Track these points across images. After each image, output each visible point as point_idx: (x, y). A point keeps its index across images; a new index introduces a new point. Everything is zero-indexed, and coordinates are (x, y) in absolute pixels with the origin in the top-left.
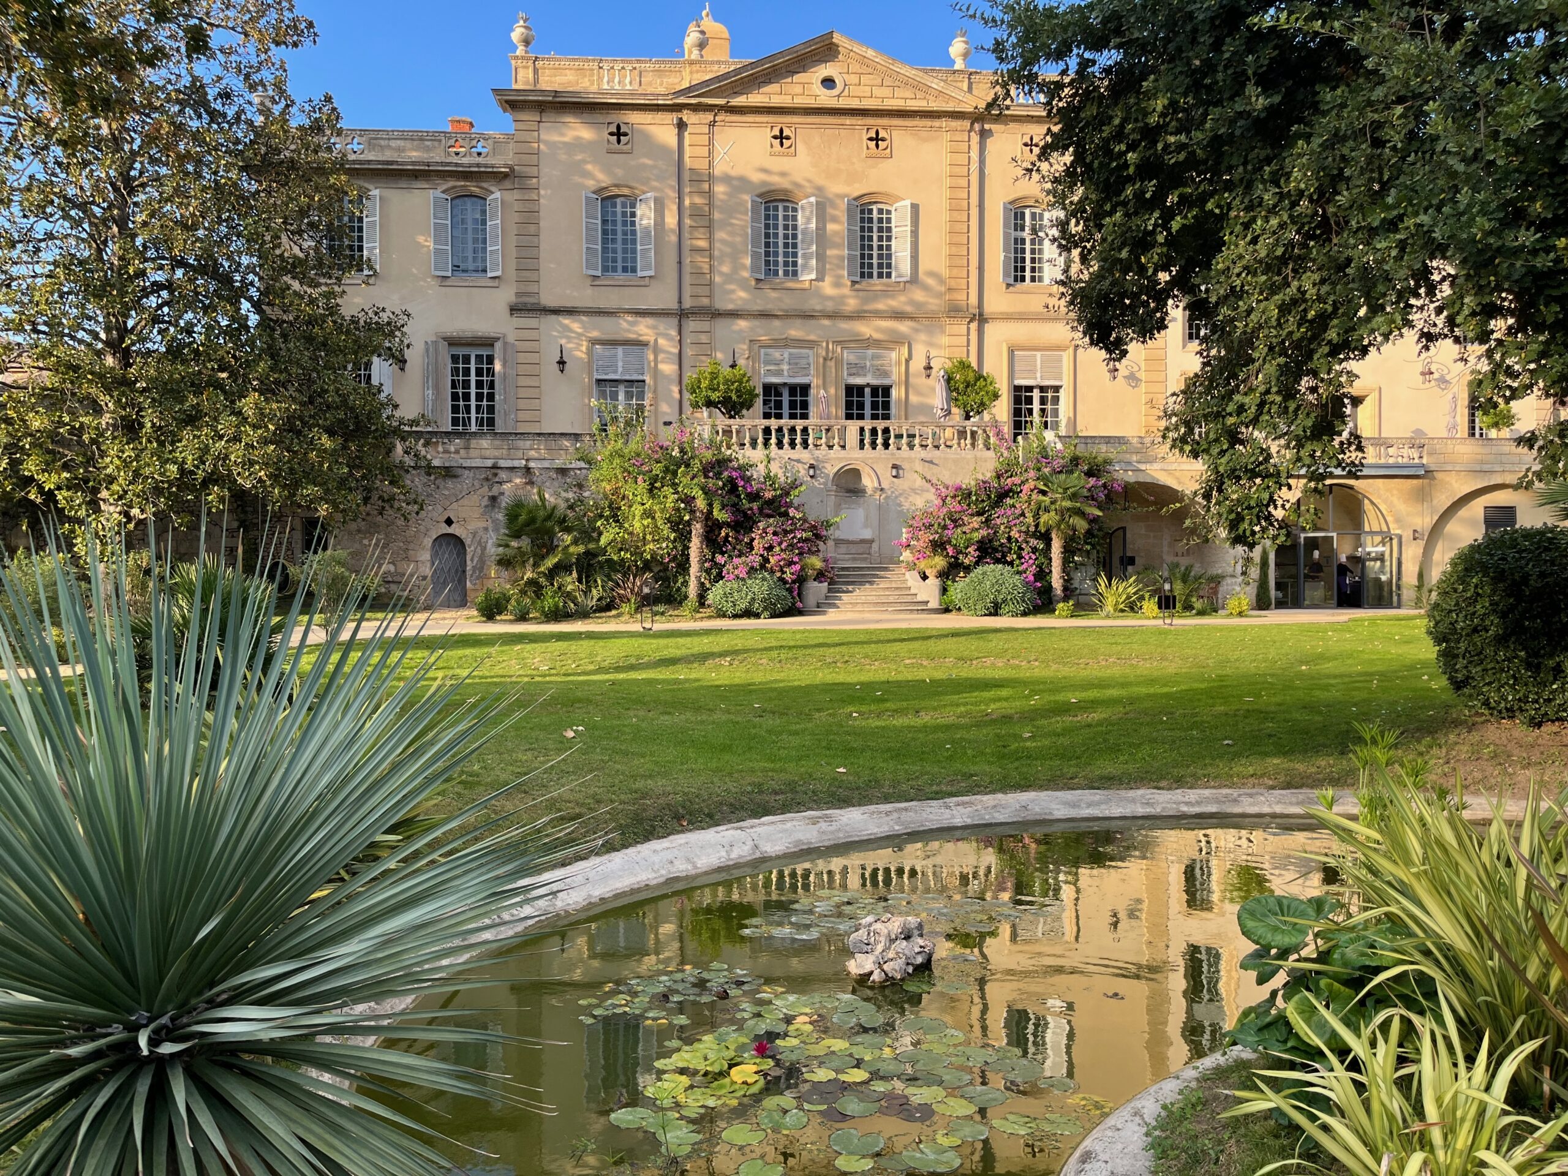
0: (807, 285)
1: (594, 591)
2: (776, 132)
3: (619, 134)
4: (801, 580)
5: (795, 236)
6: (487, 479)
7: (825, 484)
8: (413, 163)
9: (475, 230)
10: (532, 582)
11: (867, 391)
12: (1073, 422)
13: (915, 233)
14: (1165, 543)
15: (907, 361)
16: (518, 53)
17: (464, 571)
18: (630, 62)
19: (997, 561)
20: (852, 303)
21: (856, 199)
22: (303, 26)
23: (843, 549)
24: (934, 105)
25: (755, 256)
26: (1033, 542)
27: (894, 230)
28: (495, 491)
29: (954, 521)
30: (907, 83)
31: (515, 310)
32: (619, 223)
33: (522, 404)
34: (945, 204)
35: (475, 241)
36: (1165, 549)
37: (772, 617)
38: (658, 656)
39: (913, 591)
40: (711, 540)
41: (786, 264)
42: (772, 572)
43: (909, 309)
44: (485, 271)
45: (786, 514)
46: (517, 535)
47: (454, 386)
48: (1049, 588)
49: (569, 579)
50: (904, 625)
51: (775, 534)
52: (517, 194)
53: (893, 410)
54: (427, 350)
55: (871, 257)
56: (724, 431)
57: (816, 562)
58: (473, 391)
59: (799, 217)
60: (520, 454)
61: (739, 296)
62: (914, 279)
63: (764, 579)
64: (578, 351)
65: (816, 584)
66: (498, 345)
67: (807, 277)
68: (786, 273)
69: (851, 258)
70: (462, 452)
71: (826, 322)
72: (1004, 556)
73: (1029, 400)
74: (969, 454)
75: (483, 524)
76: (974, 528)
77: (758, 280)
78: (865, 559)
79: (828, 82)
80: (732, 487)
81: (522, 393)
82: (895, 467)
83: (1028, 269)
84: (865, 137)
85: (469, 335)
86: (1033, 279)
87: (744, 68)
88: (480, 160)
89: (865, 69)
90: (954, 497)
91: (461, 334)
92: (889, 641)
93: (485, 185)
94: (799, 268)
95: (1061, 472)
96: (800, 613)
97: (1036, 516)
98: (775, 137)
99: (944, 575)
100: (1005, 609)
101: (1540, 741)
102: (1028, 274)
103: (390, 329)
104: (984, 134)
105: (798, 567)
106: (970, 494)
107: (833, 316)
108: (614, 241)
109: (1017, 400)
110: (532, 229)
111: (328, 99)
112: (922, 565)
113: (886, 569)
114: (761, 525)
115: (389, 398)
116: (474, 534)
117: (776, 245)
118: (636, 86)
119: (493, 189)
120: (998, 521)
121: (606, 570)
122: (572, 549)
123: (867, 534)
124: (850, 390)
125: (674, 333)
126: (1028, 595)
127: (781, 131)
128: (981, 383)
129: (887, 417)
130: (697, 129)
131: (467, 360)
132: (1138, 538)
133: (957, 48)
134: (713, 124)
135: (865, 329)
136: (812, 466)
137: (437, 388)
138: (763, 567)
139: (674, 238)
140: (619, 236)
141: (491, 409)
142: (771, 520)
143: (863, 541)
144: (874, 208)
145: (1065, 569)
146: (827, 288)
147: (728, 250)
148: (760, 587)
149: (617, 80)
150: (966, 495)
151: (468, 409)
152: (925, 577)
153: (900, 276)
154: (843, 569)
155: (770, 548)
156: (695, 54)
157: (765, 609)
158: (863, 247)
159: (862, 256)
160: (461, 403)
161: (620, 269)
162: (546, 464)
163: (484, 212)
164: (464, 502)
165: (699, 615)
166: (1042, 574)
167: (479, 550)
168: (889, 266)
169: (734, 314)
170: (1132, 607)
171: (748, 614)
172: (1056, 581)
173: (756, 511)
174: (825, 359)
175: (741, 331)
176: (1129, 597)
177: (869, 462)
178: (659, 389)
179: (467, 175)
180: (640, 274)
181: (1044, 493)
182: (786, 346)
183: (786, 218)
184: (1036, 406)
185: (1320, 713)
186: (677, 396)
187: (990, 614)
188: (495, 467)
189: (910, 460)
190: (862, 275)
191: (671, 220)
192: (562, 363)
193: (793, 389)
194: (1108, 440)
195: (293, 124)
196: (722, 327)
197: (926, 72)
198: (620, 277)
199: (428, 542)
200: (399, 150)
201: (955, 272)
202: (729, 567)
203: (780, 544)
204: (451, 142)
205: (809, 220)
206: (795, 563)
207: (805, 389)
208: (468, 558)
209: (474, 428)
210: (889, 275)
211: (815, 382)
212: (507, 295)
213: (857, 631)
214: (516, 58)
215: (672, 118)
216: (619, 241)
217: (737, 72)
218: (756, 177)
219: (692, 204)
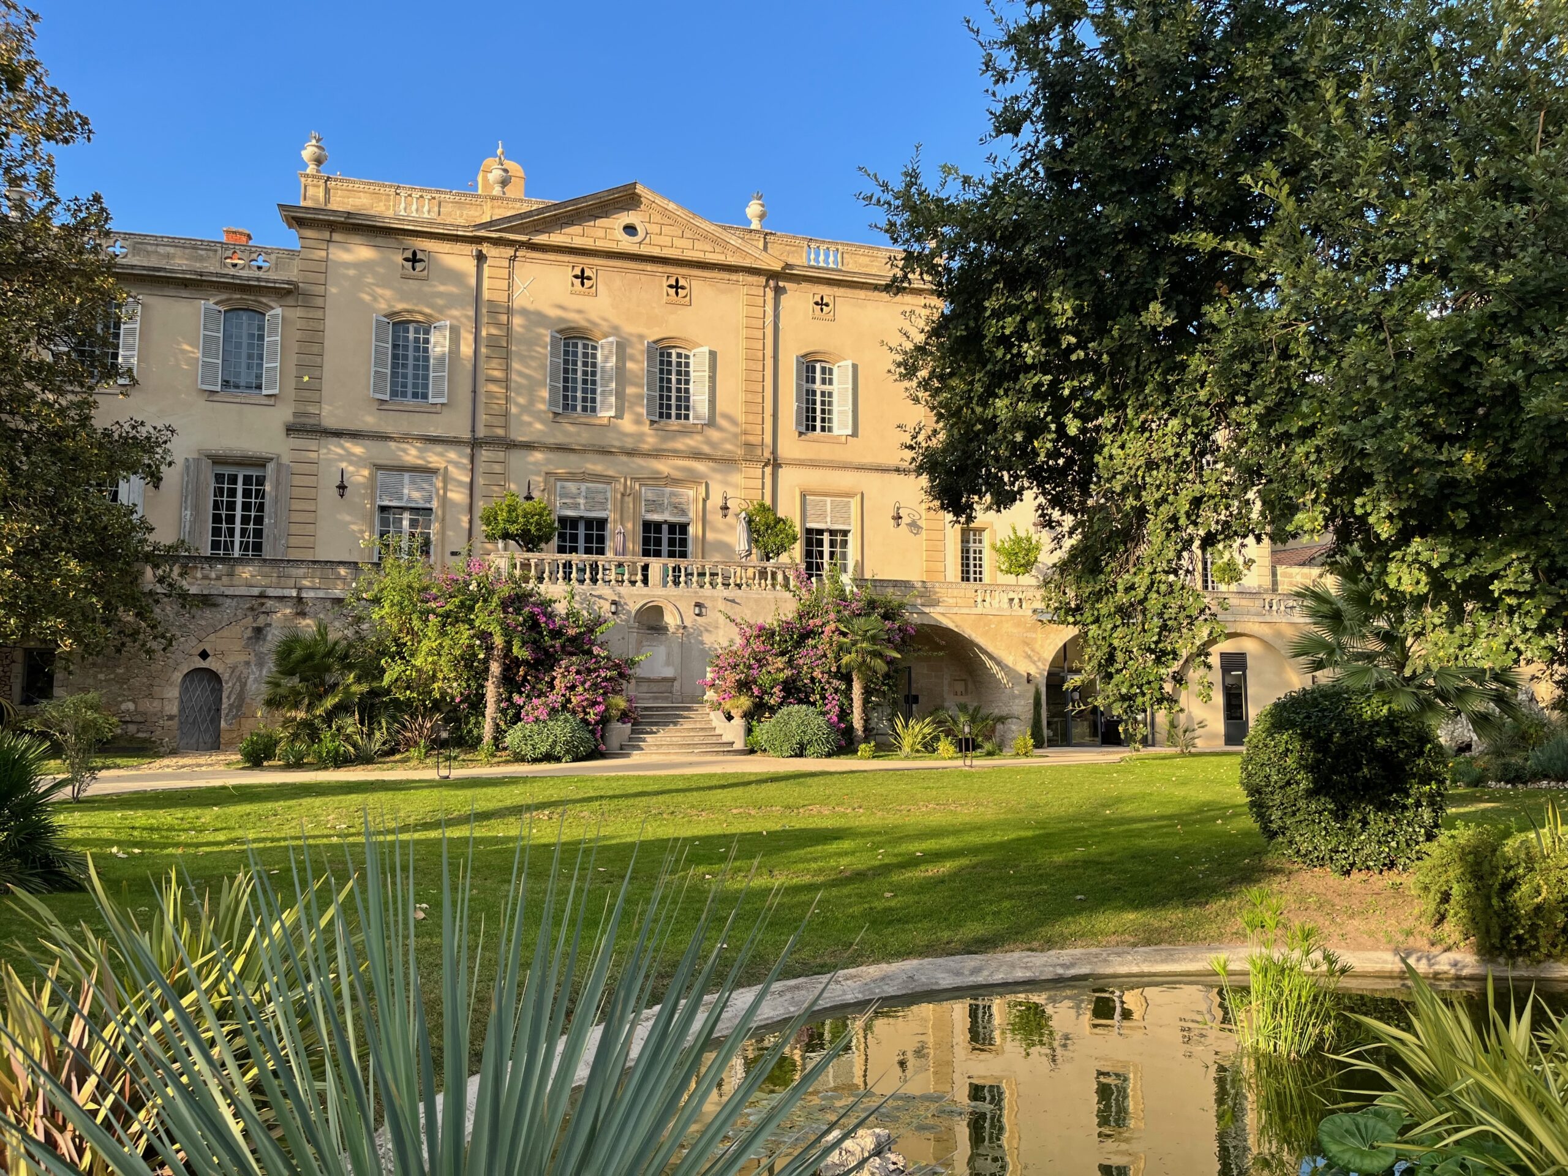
0: (605, 421)
1: (378, 734)
2: (578, 272)
3: (414, 260)
4: (604, 720)
5: (594, 374)
6: (252, 609)
7: (627, 621)
8: (184, 272)
9: (250, 346)
10: (307, 724)
11: (665, 528)
12: (860, 566)
13: (713, 379)
14: (946, 682)
15: (704, 501)
16: (308, 171)
17: (218, 710)
18: (430, 191)
19: (800, 702)
20: (651, 440)
21: (655, 342)
22: (77, 121)
23: (644, 687)
24: (732, 260)
25: (553, 390)
26: (836, 683)
27: (692, 374)
28: (262, 621)
29: (759, 661)
30: (706, 237)
31: (291, 430)
32: (411, 349)
33: (294, 529)
34: (742, 354)
35: (250, 356)
36: (946, 688)
37: (574, 760)
38: (466, 810)
39: (718, 732)
40: (509, 681)
41: (584, 400)
42: (574, 712)
43: (706, 449)
44: (259, 387)
45: (589, 652)
46: (290, 673)
47: (216, 506)
48: (850, 729)
49: (350, 721)
50: (718, 770)
51: (578, 672)
52: (299, 312)
53: (690, 548)
54: (187, 468)
55: (669, 398)
56: (522, 564)
57: (620, 702)
58: (239, 513)
59: (599, 356)
60: (292, 582)
61: (536, 428)
62: (711, 423)
63: (566, 721)
64: (359, 476)
65: (619, 725)
66: (271, 467)
67: (605, 414)
68: (584, 409)
69: (650, 399)
70: (224, 578)
71: (624, 458)
72: (807, 697)
73: (820, 543)
74: (769, 594)
75: (243, 658)
76: (777, 667)
77: (556, 414)
78: (666, 699)
79: (630, 230)
80: (533, 624)
81: (295, 517)
82: (698, 605)
83: (818, 420)
84: (665, 284)
85: (239, 453)
86: (823, 429)
87: (547, 208)
88: (261, 274)
89: (666, 221)
90: (758, 636)
91: (228, 453)
92: (710, 788)
93: (264, 300)
94: (598, 405)
95: (859, 615)
96: (603, 756)
97: (838, 659)
98: (576, 277)
99: (748, 715)
100: (810, 750)
101: (1353, 889)
102: (818, 424)
103: (148, 445)
104: (779, 291)
105: (602, 708)
106: (773, 634)
107: (631, 453)
108: (405, 366)
109: (809, 543)
110: (315, 349)
111: (97, 199)
112: (727, 705)
113: (689, 709)
114: (563, 663)
115: (142, 521)
116: (233, 669)
117: (575, 380)
118: (434, 215)
119: (272, 304)
120: (801, 662)
121: (391, 711)
122: (354, 688)
123: (669, 672)
124: (647, 526)
125: (466, 461)
126: (832, 736)
127: (583, 271)
128: (780, 526)
129: (683, 555)
130: (497, 263)
131: (233, 479)
132: (922, 677)
133: (753, 209)
134: (513, 259)
135: (663, 467)
136: (614, 603)
137: (197, 509)
138: (564, 707)
139: (469, 366)
140: (411, 362)
141: (258, 533)
142: (574, 658)
143: (664, 680)
144: (674, 352)
145: (865, 710)
146: (627, 424)
147: (523, 381)
148: (561, 729)
149: (414, 207)
150: (767, 634)
151: (231, 532)
152: (729, 718)
153: (696, 418)
154: (646, 709)
155: (572, 688)
156: (497, 190)
157: (567, 752)
158: (661, 389)
159: (661, 397)
160: (224, 525)
161: (410, 394)
162: (321, 594)
163: (261, 328)
164: (225, 633)
165: (496, 760)
166: (844, 714)
167: (238, 687)
168: (687, 408)
169: (529, 446)
170: (929, 746)
171: (548, 757)
172: (857, 722)
173: (558, 649)
174: (623, 495)
175: (535, 464)
176: (924, 738)
177: (672, 599)
178: (448, 517)
179: (244, 288)
180: (431, 400)
181: (845, 635)
182: (583, 480)
183: (585, 355)
184: (826, 549)
185: (1148, 862)
186: (466, 525)
187: (796, 756)
188: (262, 596)
189: (713, 599)
190: (661, 415)
191: (466, 349)
192: (342, 487)
193: (589, 523)
194: (896, 584)
195: (56, 223)
196: (516, 458)
197: (725, 228)
198: (410, 402)
199: (178, 677)
200: (168, 256)
201: (751, 418)
202: (528, 708)
203: (583, 683)
204: (229, 253)
205: (606, 359)
206: (599, 703)
207: (602, 523)
208: (225, 695)
209: (237, 553)
210: (687, 417)
211: (611, 515)
212: (284, 414)
213: (674, 777)
214: (307, 176)
215: (471, 249)
216: (410, 367)
217: (540, 211)
218: (553, 313)
219: (489, 335)
